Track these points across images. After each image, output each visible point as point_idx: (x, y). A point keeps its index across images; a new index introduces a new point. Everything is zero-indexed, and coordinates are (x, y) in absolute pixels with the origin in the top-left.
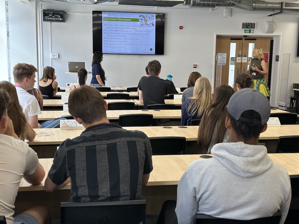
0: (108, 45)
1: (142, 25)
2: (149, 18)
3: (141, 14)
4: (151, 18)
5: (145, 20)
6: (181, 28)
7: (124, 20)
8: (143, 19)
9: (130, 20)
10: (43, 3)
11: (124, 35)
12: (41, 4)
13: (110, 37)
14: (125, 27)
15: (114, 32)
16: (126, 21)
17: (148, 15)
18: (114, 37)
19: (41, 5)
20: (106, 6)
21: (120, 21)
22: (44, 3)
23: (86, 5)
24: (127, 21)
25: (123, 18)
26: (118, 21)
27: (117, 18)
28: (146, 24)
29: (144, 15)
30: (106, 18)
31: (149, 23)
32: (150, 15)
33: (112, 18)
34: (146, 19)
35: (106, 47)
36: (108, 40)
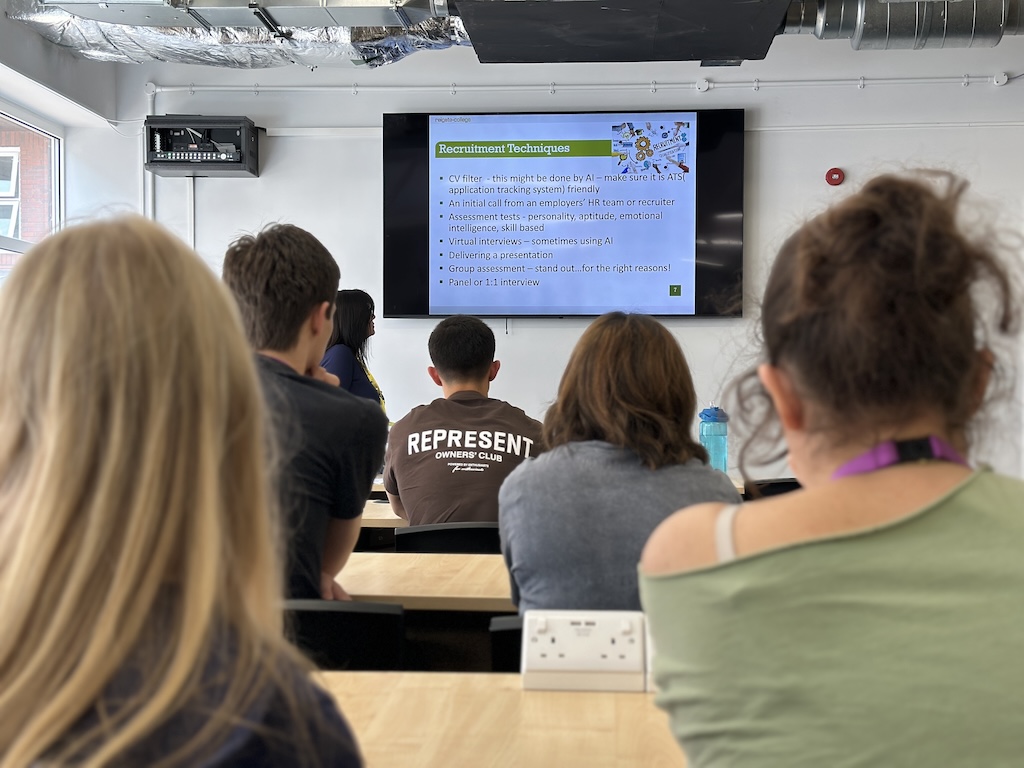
0: (458, 276)
1: (625, 171)
2: (665, 135)
3: (618, 120)
4: (670, 136)
5: (643, 144)
6: (836, 176)
7: (536, 149)
8: (633, 140)
9: (567, 149)
10: (158, 90)
11: (534, 223)
12: (154, 97)
13: (468, 236)
14: (542, 184)
15: (484, 211)
16: (544, 155)
17: (656, 121)
18: (484, 235)
19: (149, 100)
20: (451, 89)
21: (514, 155)
22: (164, 90)
23: (358, 89)
24: (554, 155)
25: (533, 143)
26: (507, 154)
27: (499, 143)
28: (647, 165)
29: (638, 122)
30: (448, 144)
31: (664, 162)
32: (669, 122)
33: (475, 143)
34: (648, 143)
35: (446, 282)
36: (458, 248)
